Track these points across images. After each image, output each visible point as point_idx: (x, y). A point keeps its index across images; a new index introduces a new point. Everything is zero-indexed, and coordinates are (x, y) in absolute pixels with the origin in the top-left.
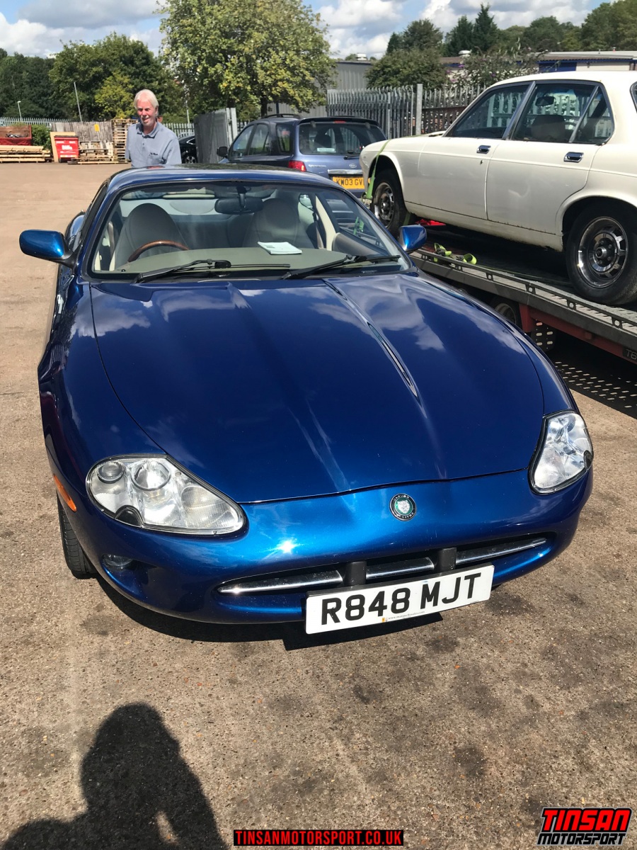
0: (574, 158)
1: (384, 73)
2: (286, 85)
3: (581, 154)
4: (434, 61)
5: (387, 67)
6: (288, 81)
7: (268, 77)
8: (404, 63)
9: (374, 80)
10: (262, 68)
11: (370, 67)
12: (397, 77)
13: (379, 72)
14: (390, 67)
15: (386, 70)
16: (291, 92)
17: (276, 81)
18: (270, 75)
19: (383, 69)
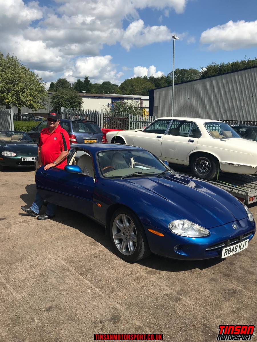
0: (192, 141)
1: (58, 97)
2: (31, 102)
3: (194, 140)
4: (77, 95)
5: (59, 95)
6: (32, 100)
7: (24, 99)
8: (65, 95)
9: (54, 100)
10: (22, 95)
11: (52, 95)
12: (63, 99)
13: (55, 97)
14: (60, 95)
15: (58, 96)
16: (34, 104)
17: (27, 100)
18: (25, 98)
19: (57, 96)
